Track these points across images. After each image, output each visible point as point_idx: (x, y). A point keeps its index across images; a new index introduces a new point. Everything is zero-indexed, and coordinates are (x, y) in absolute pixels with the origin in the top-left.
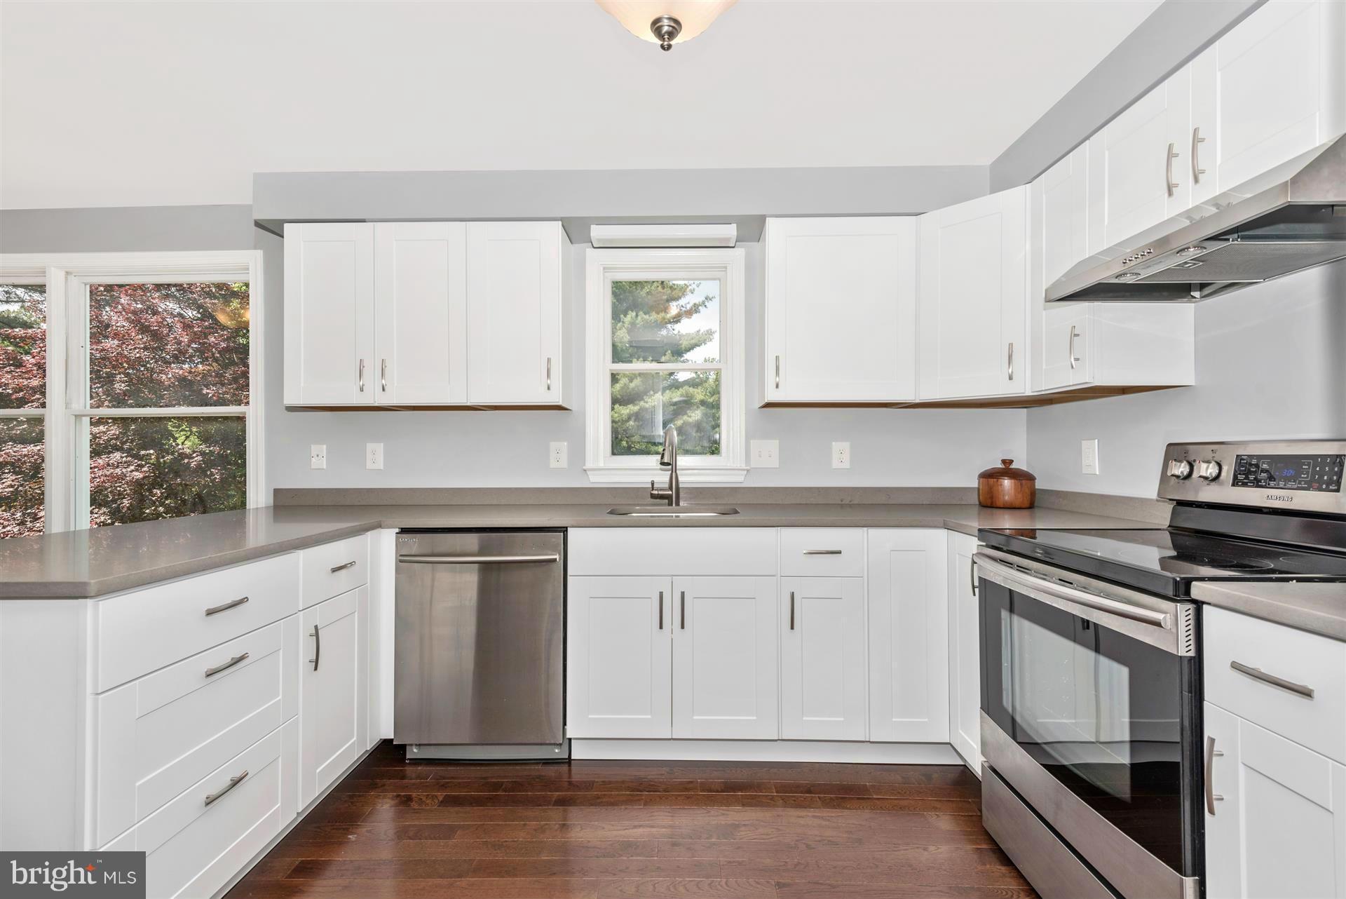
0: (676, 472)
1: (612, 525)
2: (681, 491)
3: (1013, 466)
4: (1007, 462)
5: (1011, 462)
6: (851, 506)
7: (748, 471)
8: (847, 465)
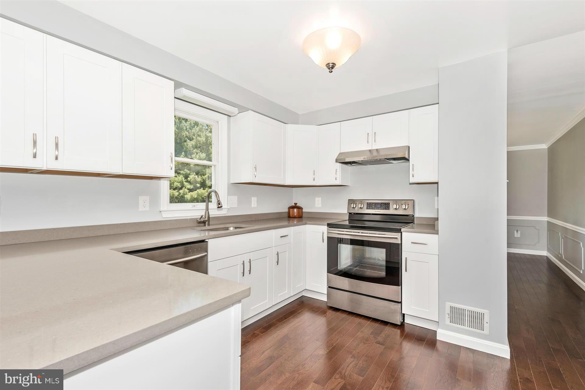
0: (208, 210)
1: (228, 235)
2: (210, 218)
3: (297, 205)
4: (296, 204)
5: (297, 204)
6: (258, 220)
7: (228, 209)
8: (256, 206)
